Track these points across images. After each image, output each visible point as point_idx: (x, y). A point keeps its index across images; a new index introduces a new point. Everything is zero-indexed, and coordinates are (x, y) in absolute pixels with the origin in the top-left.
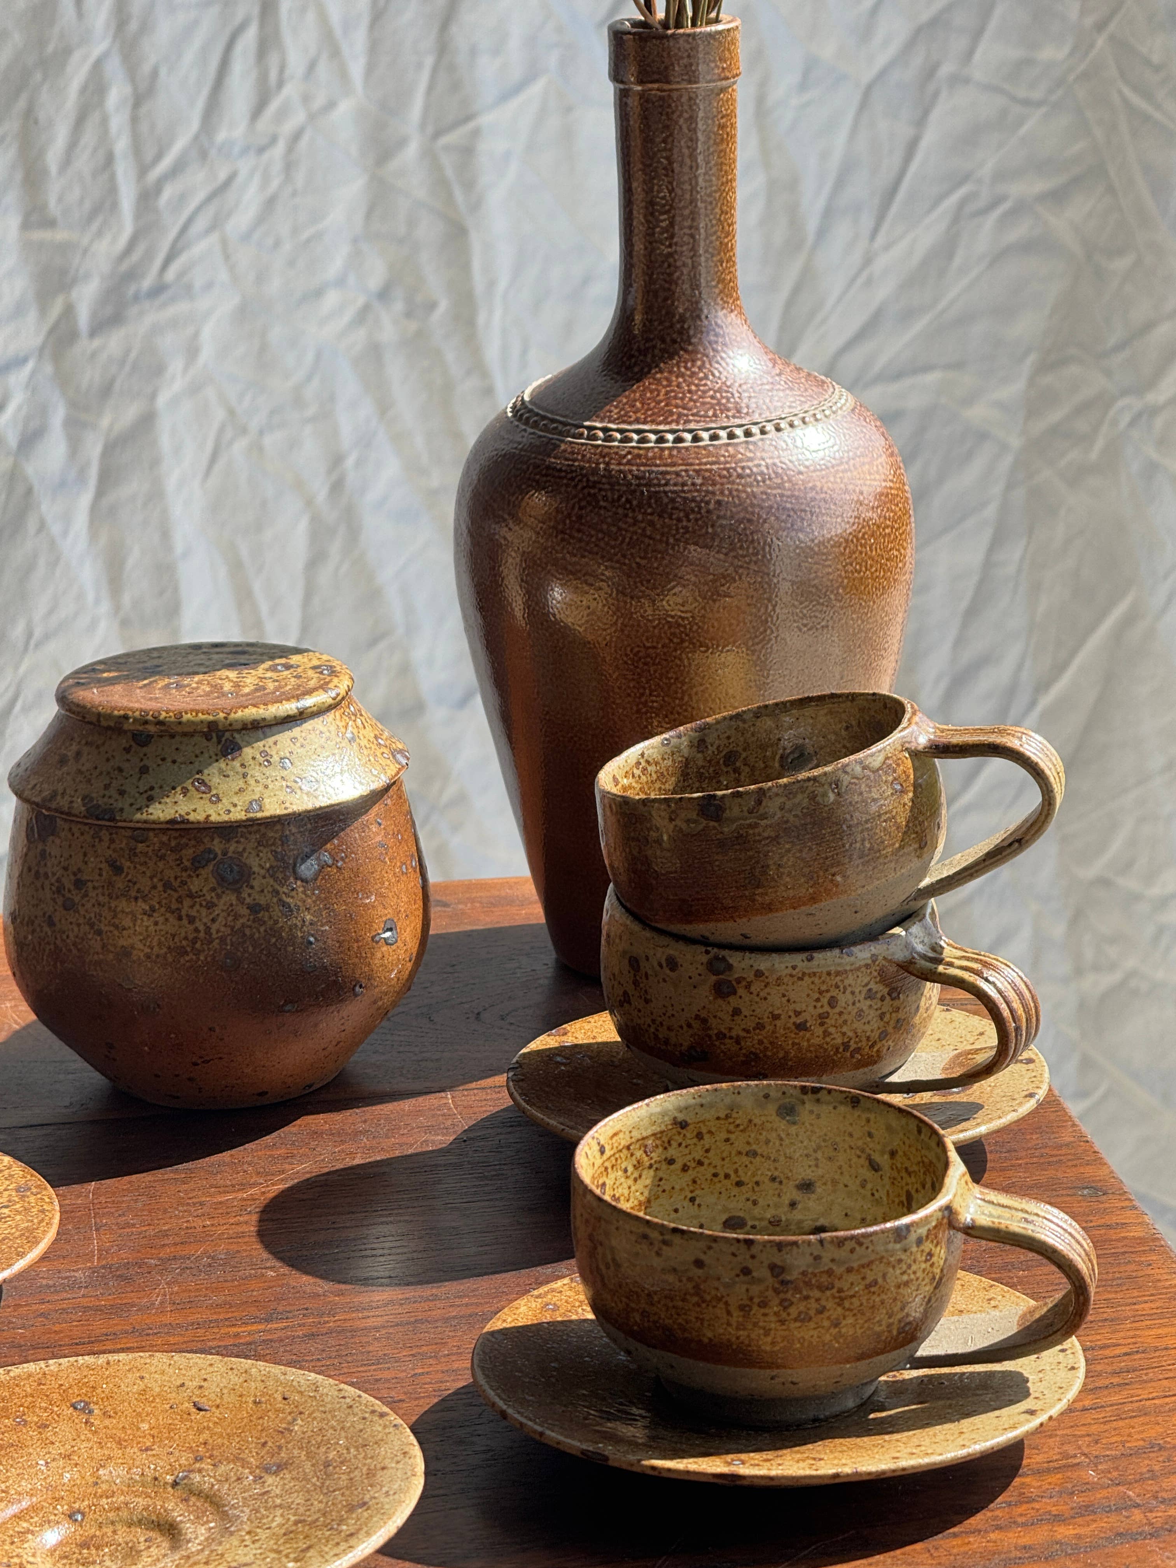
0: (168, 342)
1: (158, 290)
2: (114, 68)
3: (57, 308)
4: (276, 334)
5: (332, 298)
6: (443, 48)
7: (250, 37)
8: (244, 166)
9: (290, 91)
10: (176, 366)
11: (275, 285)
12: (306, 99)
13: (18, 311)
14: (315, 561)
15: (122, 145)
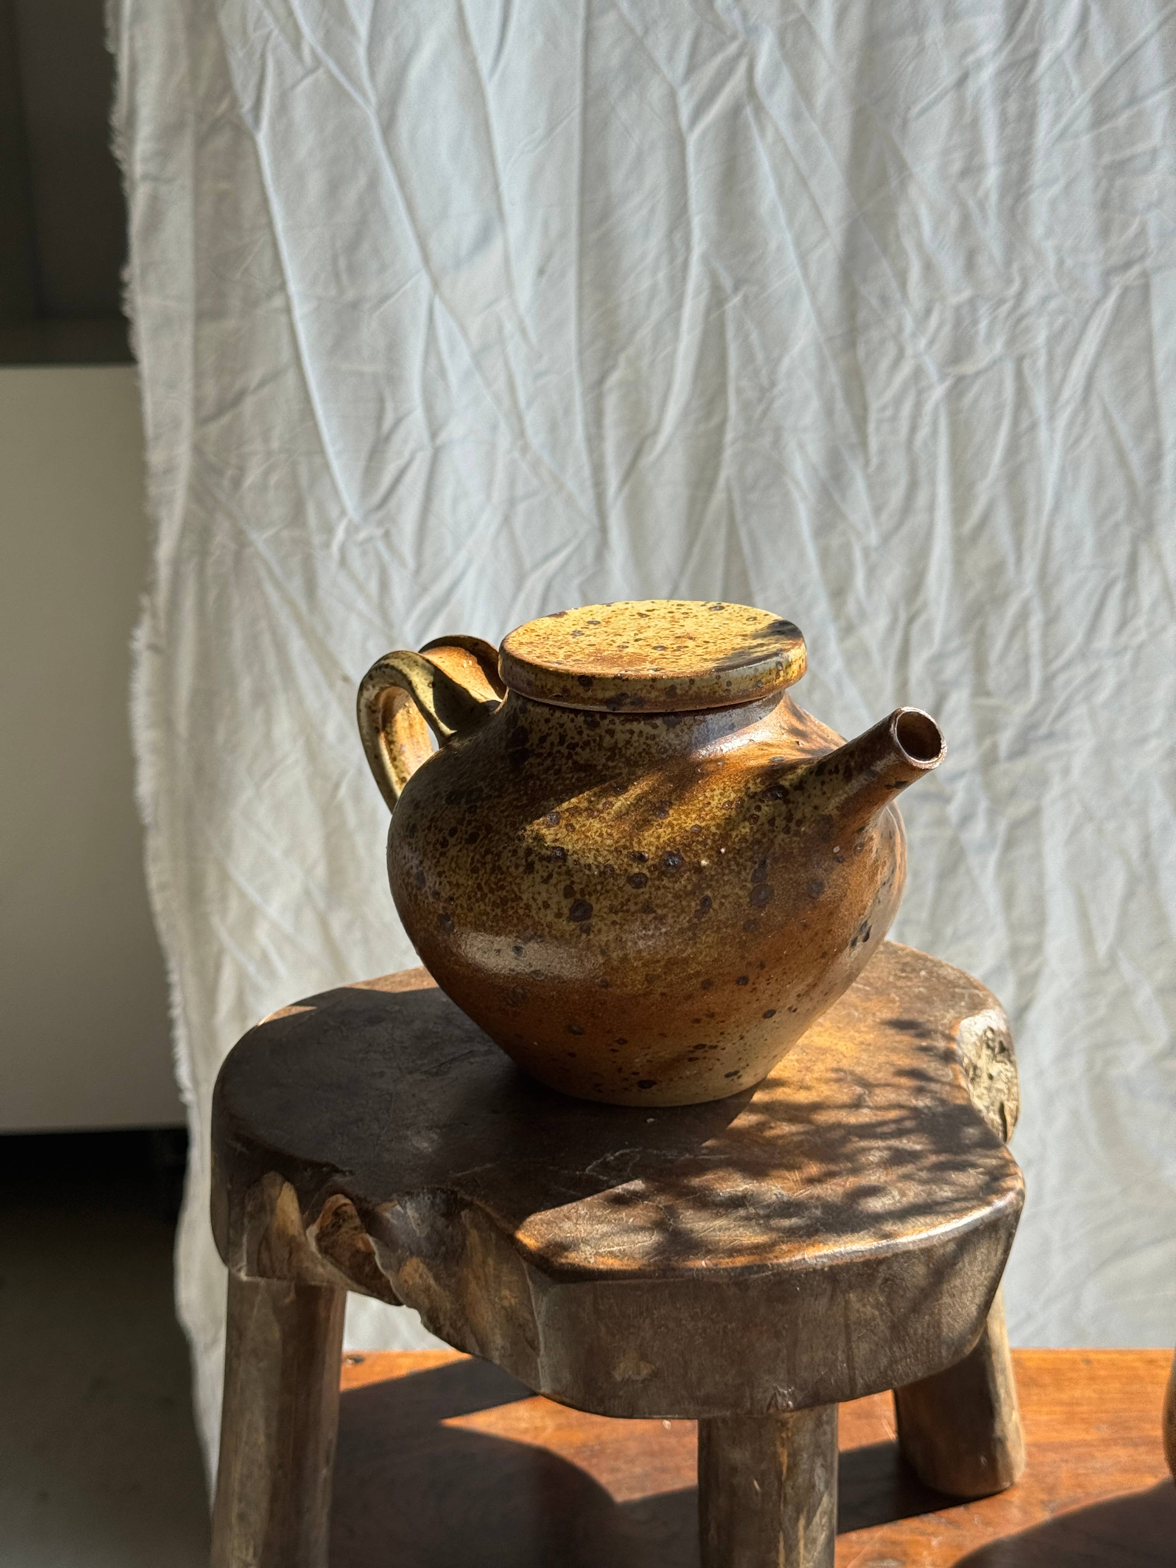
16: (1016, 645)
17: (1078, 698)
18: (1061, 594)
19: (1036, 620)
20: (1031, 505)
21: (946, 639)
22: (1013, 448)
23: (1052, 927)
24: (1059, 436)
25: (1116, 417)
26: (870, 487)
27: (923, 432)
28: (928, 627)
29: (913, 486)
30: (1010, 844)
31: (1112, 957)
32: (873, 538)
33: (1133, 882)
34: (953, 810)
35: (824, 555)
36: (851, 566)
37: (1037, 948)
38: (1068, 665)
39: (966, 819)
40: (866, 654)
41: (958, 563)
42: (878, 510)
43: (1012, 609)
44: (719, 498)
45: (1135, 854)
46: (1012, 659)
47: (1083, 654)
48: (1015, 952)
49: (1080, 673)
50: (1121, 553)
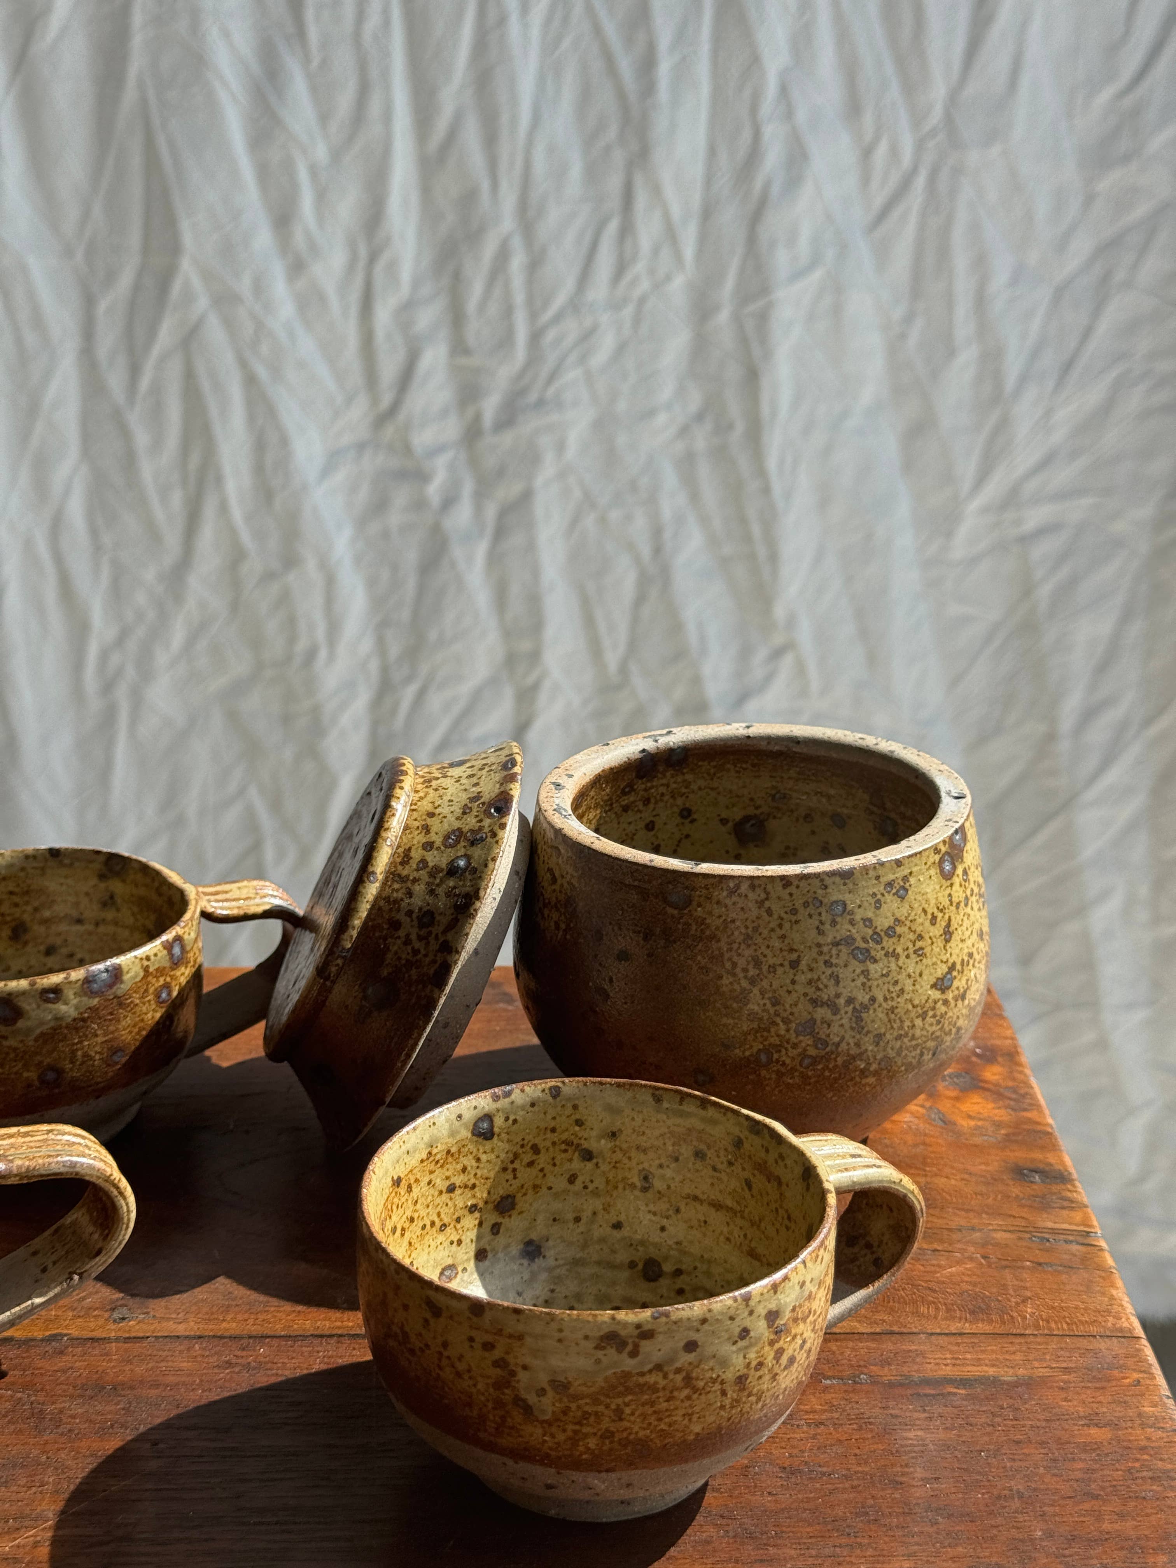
0: (545, 442)
1: (541, 403)
2: (517, 243)
3: (470, 412)
4: (622, 440)
5: (662, 418)
6: (752, 239)
7: (613, 226)
8: (605, 318)
9: (640, 267)
10: (549, 457)
11: (622, 406)
12: (652, 271)
13: (444, 413)
14: (640, 600)
15: (519, 298)
16: (497, 292)
17: (573, 358)
18: (545, 229)
19: (517, 262)
20: (505, 118)
21: (416, 284)
22: (480, 46)
23: (550, 632)
24: (535, 32)
25: (602, 14)
26: (314, 90)
27: (373, 22)
28: (392, 267)
29: (364, 90)
30: (500, 533)
31: (623, 670)
32: (321, 152)
33: (644, 581)
34: (434, 490)
35: (263, 172)
36: (294, 186)
37: (535, 656)
38: (558, 318)
39: (449, 502)
40: (322, 298)
41: (426, 190)
42: (324, 118)
43: (489, 249)
44: (130, 96)
45: (645, 550)
46: (493, 309)
47: (575, 305)
48: (511, 661)
49: (571, 328)
50: (614, 183)
